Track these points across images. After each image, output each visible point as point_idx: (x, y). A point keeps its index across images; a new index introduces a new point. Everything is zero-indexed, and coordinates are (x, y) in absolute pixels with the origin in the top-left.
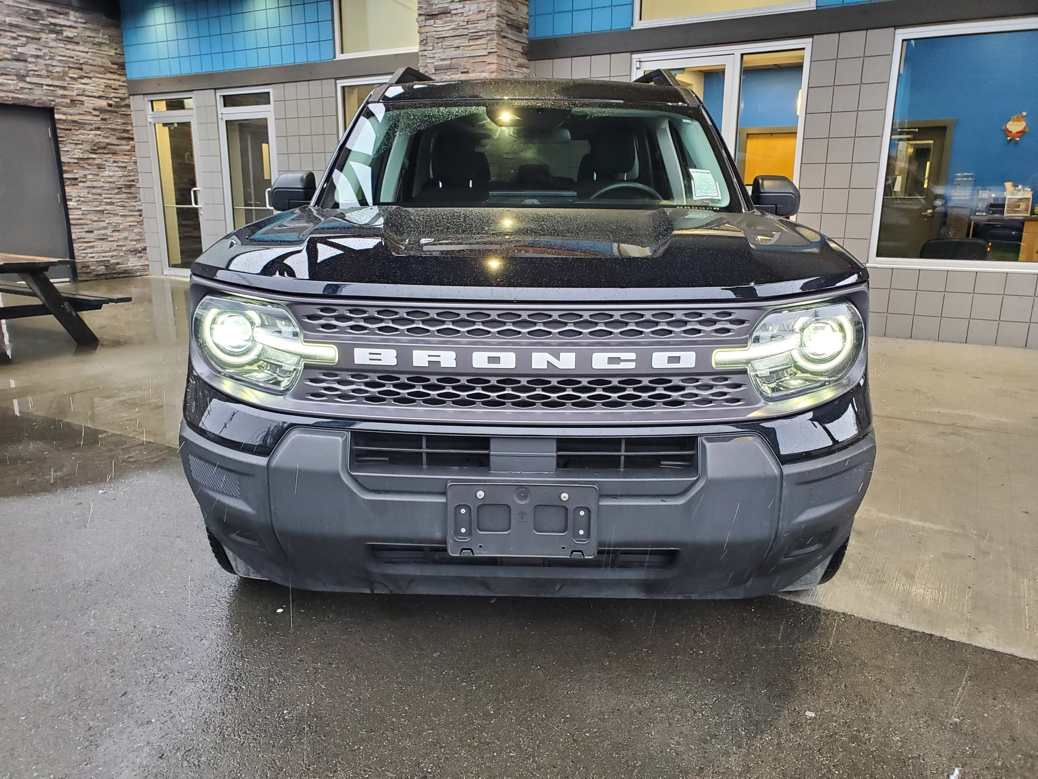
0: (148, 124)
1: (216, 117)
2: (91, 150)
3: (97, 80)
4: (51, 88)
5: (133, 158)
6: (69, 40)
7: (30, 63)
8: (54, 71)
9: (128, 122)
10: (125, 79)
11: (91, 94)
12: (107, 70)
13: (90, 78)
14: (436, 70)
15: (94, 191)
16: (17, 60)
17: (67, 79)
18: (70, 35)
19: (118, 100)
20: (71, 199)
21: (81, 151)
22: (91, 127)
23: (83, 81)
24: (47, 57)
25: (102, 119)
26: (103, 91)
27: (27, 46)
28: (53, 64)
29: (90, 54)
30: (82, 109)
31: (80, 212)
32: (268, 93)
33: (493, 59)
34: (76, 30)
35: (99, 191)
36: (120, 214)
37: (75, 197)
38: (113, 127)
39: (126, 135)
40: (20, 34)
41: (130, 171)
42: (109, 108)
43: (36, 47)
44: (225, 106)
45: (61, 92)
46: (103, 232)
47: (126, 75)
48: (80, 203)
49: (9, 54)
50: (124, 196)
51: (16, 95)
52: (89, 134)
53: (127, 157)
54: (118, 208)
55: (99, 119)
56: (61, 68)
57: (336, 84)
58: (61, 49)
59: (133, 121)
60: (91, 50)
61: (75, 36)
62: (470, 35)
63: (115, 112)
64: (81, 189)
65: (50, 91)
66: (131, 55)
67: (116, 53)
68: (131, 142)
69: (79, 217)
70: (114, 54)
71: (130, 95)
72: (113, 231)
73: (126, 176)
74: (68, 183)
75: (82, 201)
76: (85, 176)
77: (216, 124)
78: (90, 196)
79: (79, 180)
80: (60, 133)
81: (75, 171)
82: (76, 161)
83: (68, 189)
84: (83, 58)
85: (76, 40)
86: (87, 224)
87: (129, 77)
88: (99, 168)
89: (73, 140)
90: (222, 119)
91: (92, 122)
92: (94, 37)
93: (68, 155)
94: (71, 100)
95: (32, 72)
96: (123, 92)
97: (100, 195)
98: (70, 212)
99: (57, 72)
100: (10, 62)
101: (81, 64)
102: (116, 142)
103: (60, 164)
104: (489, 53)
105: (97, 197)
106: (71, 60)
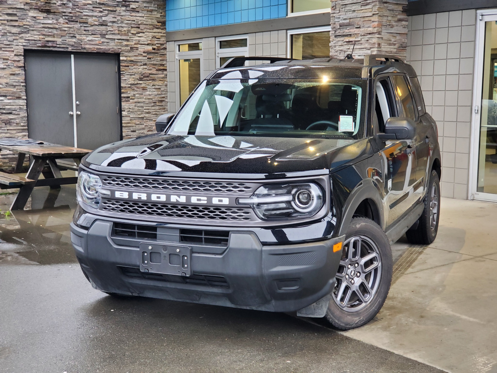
0: (176, 60)
1: (214, 55)
2: (140, 78)
3: (147, 33)
4: (120, 41)
5: (165, 82)
6: (134, 10)
7: (109, 26)
8: (122, 30)
9: (164, 59)
10: (165, 31)
11: (143, 43)
12: (154, 27)
13: (144, 33)
14: (340, 26)
15: (139, 105)
16: (102, 25)
17: (130, 34)
18: (134, 7)
19: (159, 45)
20: (125, 110)
21: (133, 79)
22: (141, 64)
23: (139, 35)
24: (119, 22)
25: (148, 58)
26: (150, 41)
27: (108, 16)
28: (122, 26)
29: (145, 17)
30: (136, 53)
31: (129, 119)
32: (246, 39)
33: (375, 18)
34: (138, 4)
35: (142, 105)
36: (153, 119)
37: (127, 109)
38: (155, 63)
39: (162, 68)
40: (104, 8)
41: (162, 91)
42: (153, 51)
43: (113, 16)
44: (220, 48)
45: (125, 43)
46: (142, 131)
47: (166, 29)
48: (130, 113)
49: (97, 21)
50: (157, 108)
51: (99, 47)
52: (139, 69)
53: (161, 82)
54: (153, 115)
55: (146, 58)
56: (127, 28)
57: (287, 33)
58: (128, 16)
59: (168, 58)
60: (146, 15)
61: (137, 7)
62: (362, 2)
63: (157, 53)
64: (131, 104)
65: (119, 43)
66: (170, 16)
67: (161, 16)
68: (165, 72)
69: (128, 122)
70: (159, 16)
71: (167, 42)
72: (148, 131)
73: (160, 95)
74: (123, 100)
75: (131, 112)
76: (134, 95)
77: (214, 60)
78: (136, 108)
79: (131, 98)
80: (122, 68)
81: (129, 92)
82: (130, 86)
83: (123, 104)
84: (141, 21)
85: (137, 10)
86: (133, 126)
87: (167, 30)
88: (143, 90)
89: (130, 73)
90: (218, 57)
91: (142, 60)
92: (149, 7)
93: (126, 82)
94: (130, 48)
95: (110, 32)
96: (163, 40)
97: (143, 107)
98: (123, 119)
99: (125, 31)
100: (97, 27)
101: (139, 24)
102: (155, 72)
103: (120, 88)
104: (374, 14)
105: (140, 108)
106: (134, 22)
